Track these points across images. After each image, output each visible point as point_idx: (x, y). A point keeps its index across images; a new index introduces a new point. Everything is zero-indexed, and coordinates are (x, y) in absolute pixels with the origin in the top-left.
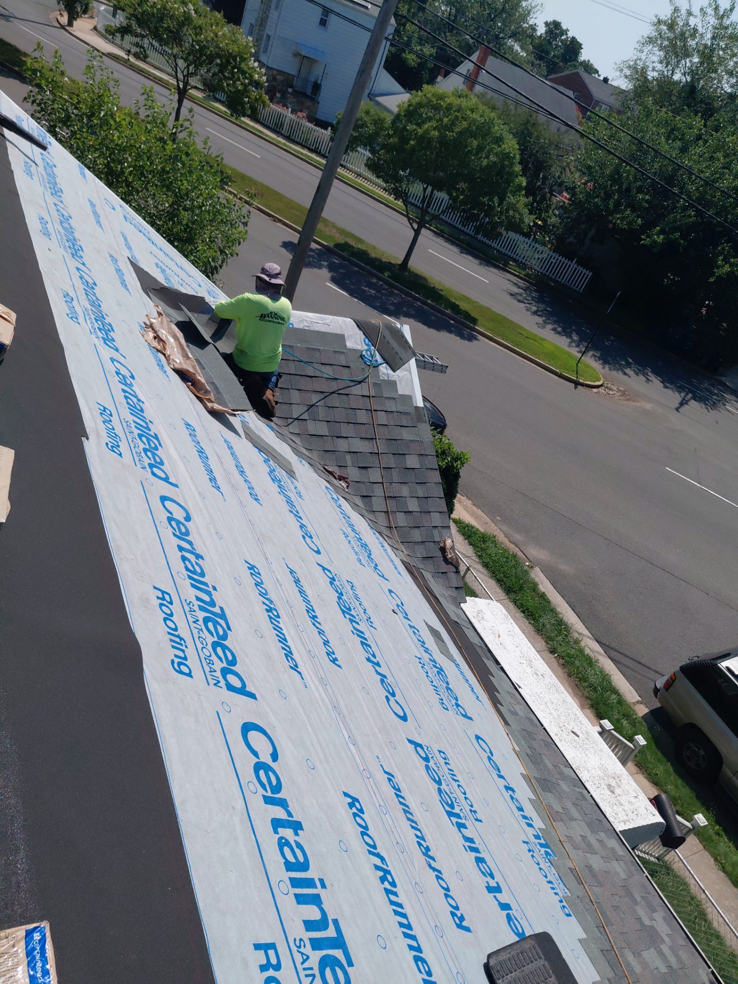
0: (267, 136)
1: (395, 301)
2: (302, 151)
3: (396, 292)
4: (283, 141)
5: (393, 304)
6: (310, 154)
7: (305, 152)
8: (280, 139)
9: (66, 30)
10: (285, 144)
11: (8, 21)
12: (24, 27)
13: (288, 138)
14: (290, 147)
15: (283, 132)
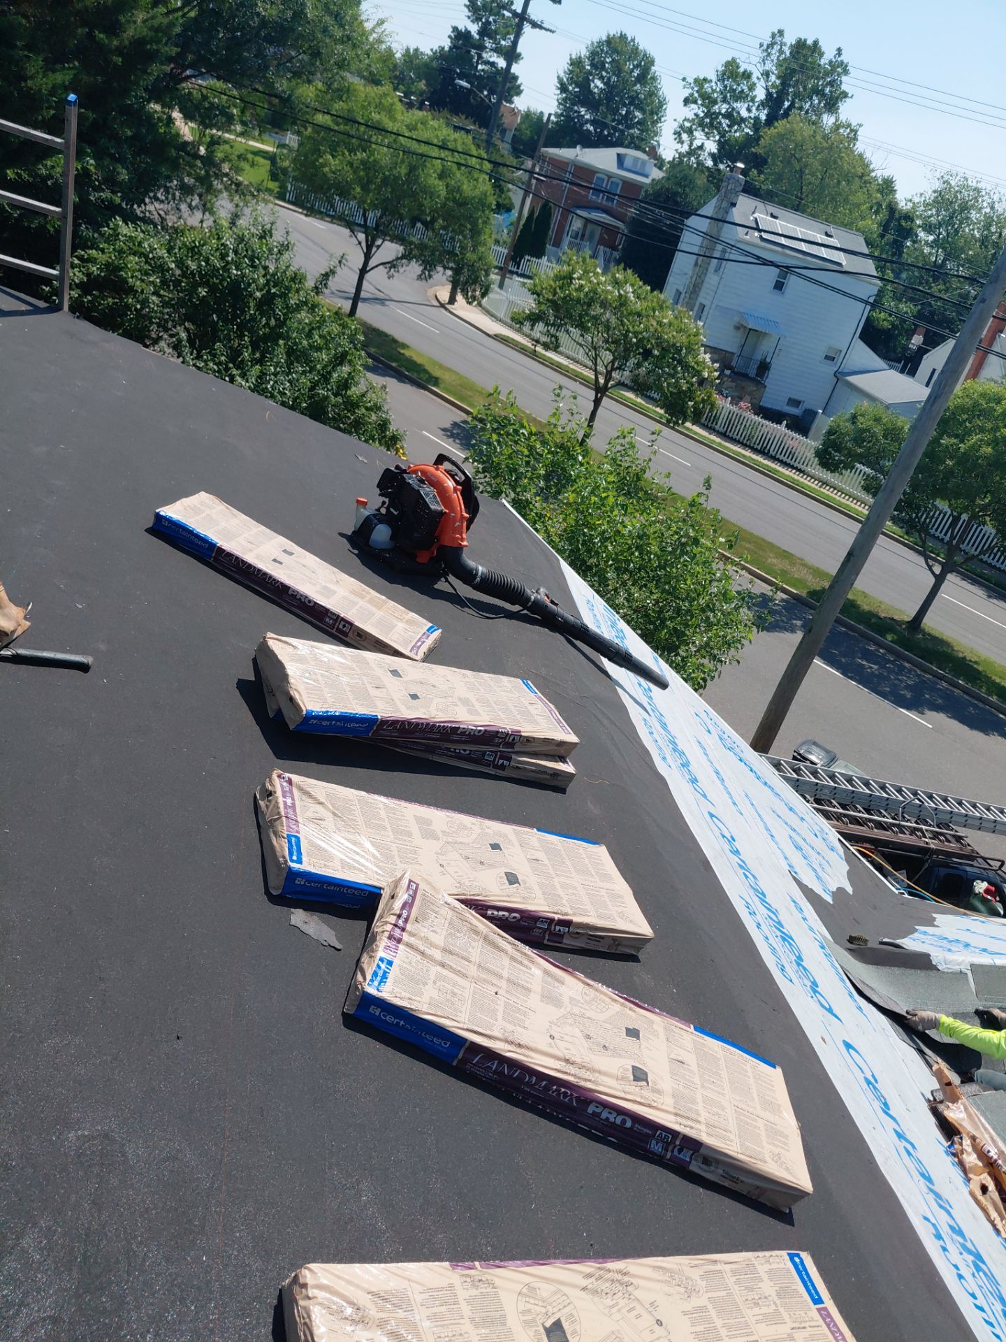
0: (696, 433)
1: (910, 683)
2: (744, 452)
3: (907, 665)
4: (718, 440)
5: (907, 687)
6: (754, 456)
7: (748, 453)
8: (713, 437)
9: (446, 309)
10: (720, 444)
11: (383, 304)
12: (400, 311)
13: (724, 435)
14: (727, 448)
15: (717, 427)
